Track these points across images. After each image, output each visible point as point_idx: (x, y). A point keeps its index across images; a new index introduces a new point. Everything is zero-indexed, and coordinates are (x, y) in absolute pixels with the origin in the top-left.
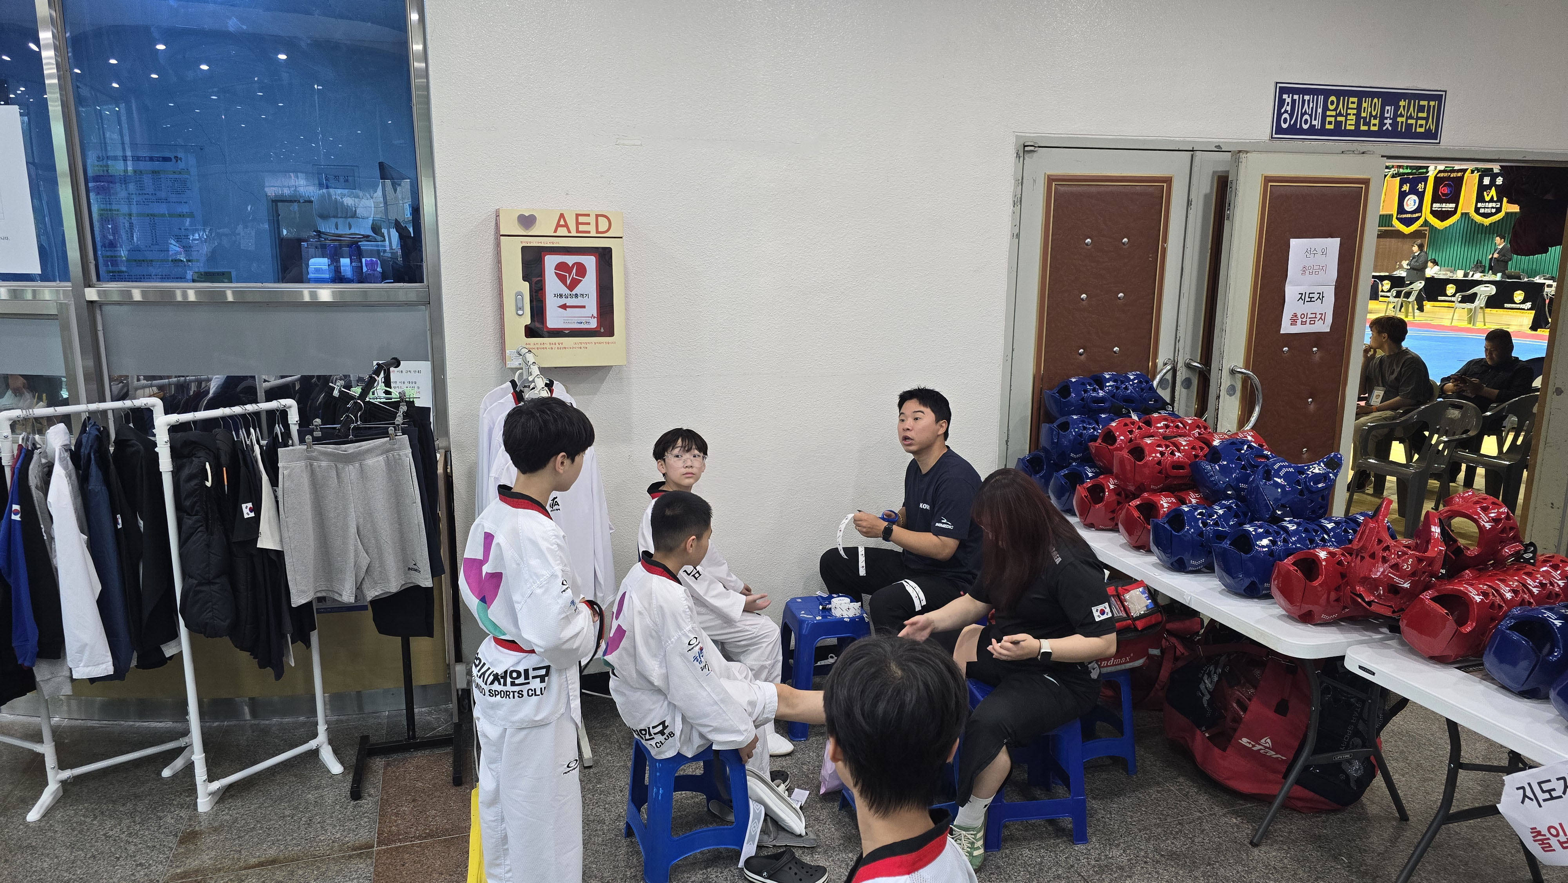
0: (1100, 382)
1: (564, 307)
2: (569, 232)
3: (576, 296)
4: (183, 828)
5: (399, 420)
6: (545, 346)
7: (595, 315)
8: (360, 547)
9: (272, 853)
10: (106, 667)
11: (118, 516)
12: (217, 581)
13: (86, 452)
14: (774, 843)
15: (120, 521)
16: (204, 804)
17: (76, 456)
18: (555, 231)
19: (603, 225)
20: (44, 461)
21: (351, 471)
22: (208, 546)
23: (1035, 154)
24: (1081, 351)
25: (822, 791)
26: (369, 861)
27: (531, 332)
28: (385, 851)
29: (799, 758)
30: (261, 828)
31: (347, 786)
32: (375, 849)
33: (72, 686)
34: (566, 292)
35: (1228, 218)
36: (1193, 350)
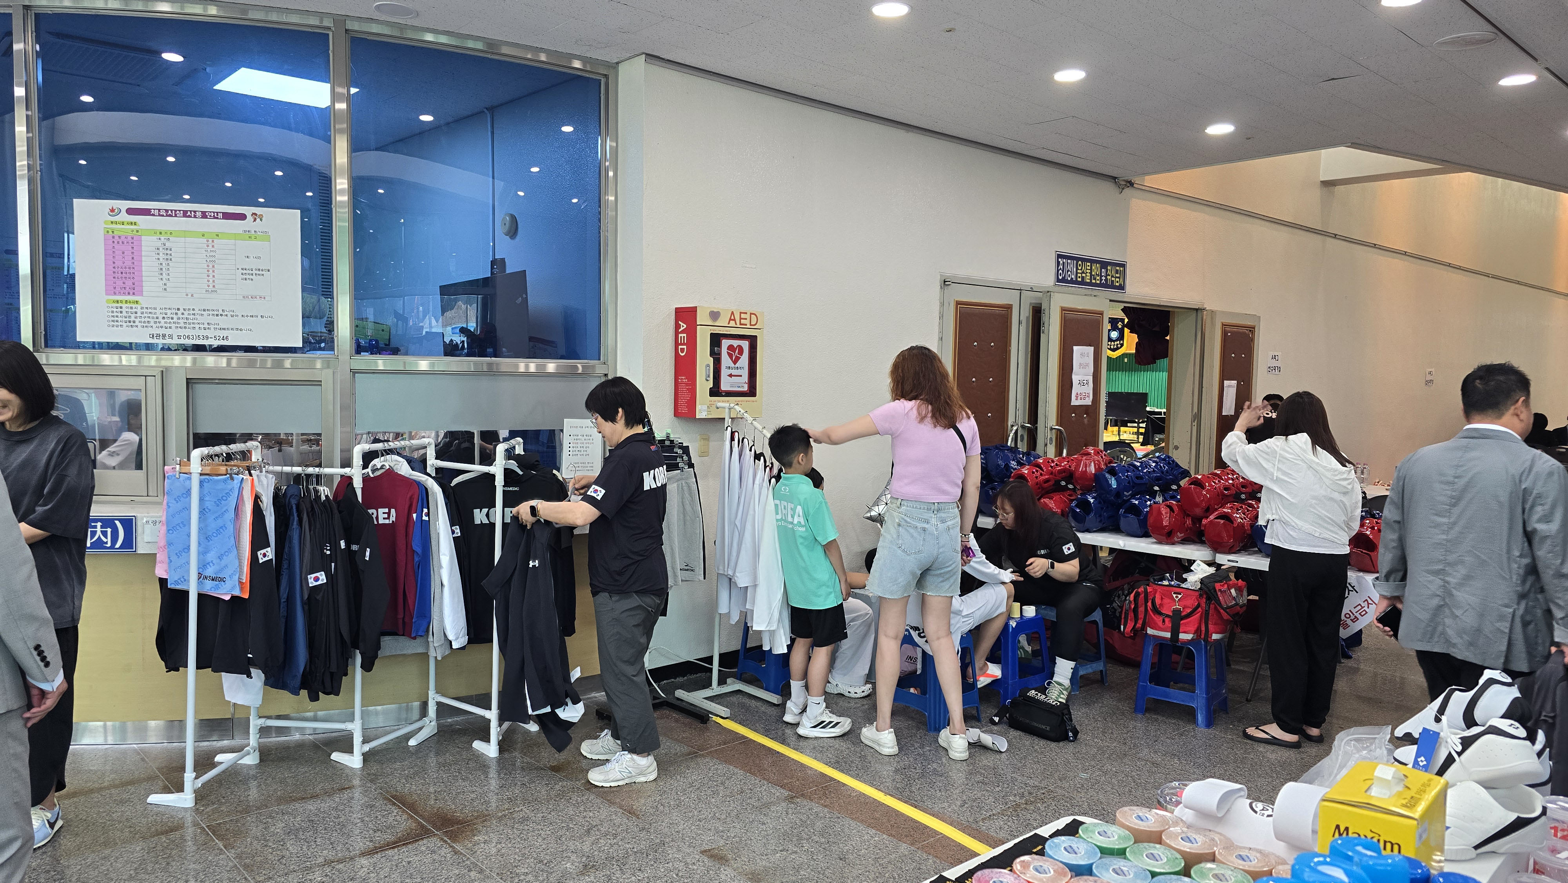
1: (731, 376)
2: (736, 324)
3: (738, 368)
6: (719, 403)
7: (747, 382)
18: (728, 323)
19: (753, 320)
23: (949, 287)
26: (708, 758)
27: (712, 393)
28: (710, 752)
32: (701, 753)
34: (732, 365)
35: (1043, 332)
36: (1024, 416)
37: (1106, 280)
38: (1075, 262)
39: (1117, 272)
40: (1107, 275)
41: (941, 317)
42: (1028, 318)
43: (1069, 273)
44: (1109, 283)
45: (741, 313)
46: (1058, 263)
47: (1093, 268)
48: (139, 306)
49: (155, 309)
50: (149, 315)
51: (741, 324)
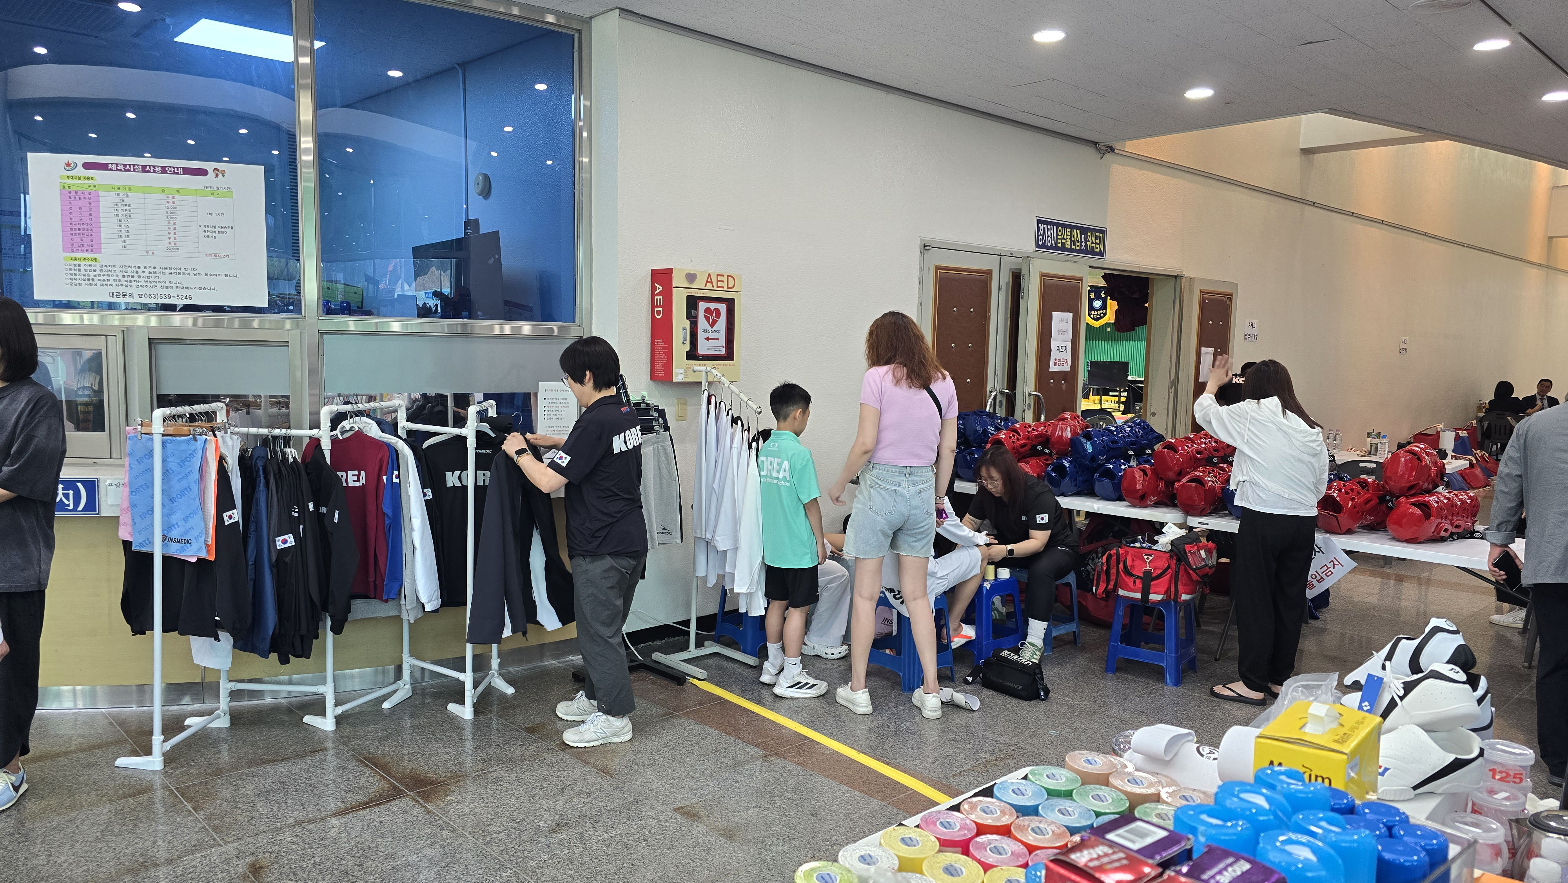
1: (708, 339)
2: (713, 286)
3: (715, 331)
6: (696, 366)
7: (724, 345)
10: (436, 603)
18: (705, 286)
19: (731, 282)
23: (929, 251)
26: (684, 718)
27: (689, 356)
28: (686, 713)
32: (677, 714)
34: (709, 328)
35: (1023, 298)
36: (1003, 383)
37: (1086, 246)
38: (1055, 227)
39: (1097, 238)
40: (1087, 241)
41: (921, 282)
42: (1007, 284)
43: (1049, 238)
44: (1089, 249)
45: (718, 275)
46: (1039, 228)
47: (1073, 233)
48: (98, 264)
49: (114, 266)
50: (109, 273)
51: (718, 287)
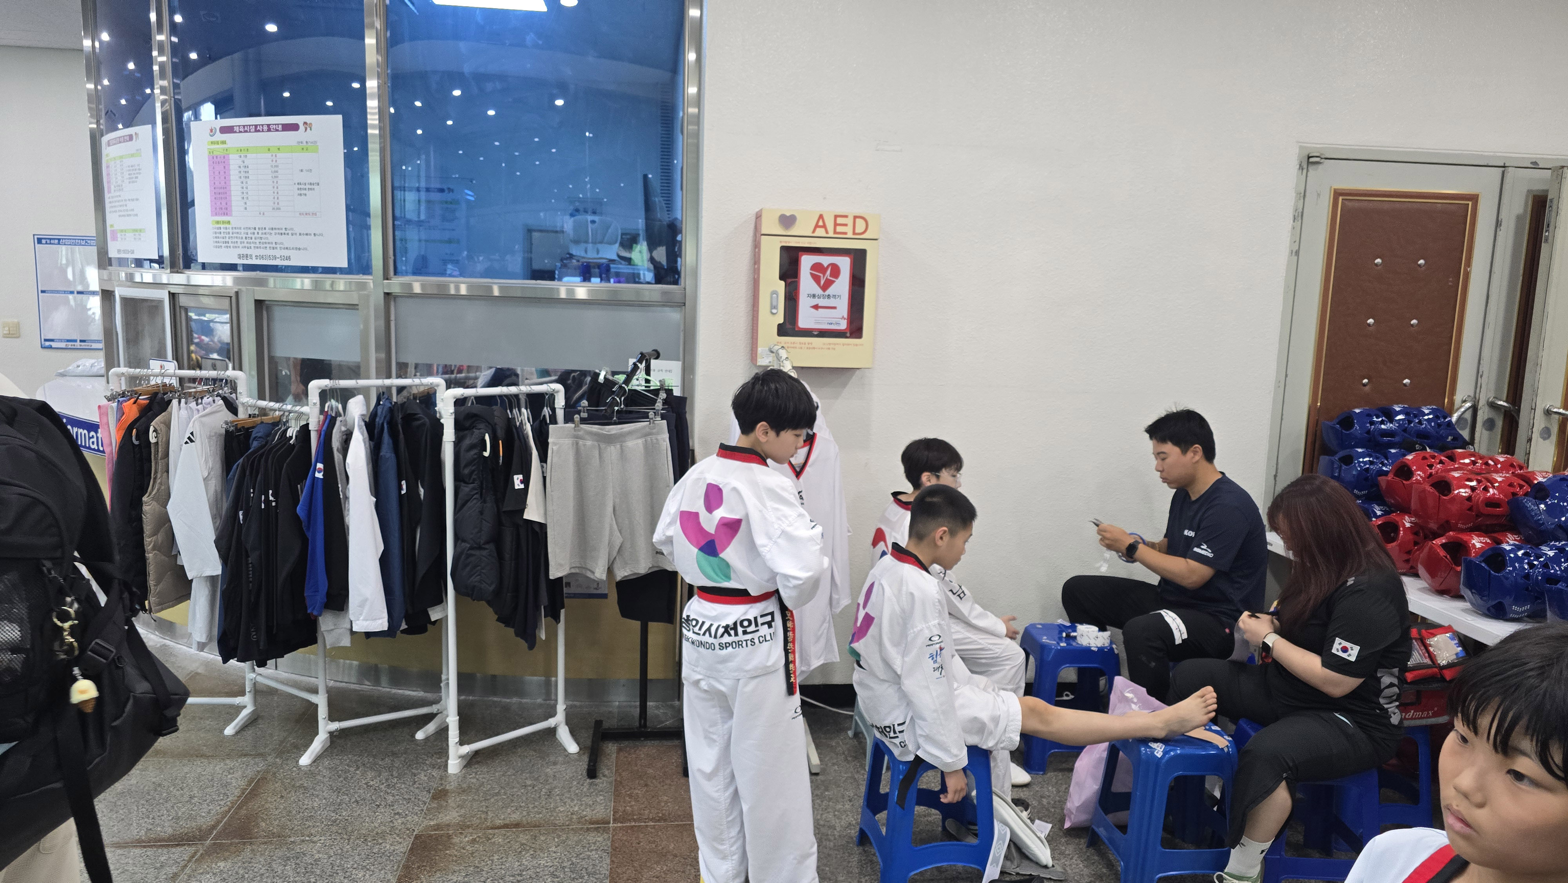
0: (1390, 415)
1: (816, 307)
2: (827, 232)
3: (829, 297)
4: (435, 786)
5: (659, 405)
6: (795, 345)
7: (846, 316)
8: (615, 527)
9: (516, 817)
10: (381, 623)
11: (404, 483)
12: (487, 546)
13: (381, 422)
14: (1018, 870)
15: (404, 487)
16: (454, 765)
17: (371, 425)
18: (814, 232)
19: (860, 226)
20: (343, 429)
21: (612, 451)
22: (481, 513)
23: (1320, 166)
24: (1365, 381)
25: (1067, 825)
26: (606, 836)
27: (782, 331)
28: (621, 828)
29: (1038, 791)
30: (505, 794)
31: (583, 765)
32: (611, 825)
33: (352, 639)
42: (1516, 216)
45: (836, 217)
48: (230, 226)
49: (240, 228)
50: (238, 235)
